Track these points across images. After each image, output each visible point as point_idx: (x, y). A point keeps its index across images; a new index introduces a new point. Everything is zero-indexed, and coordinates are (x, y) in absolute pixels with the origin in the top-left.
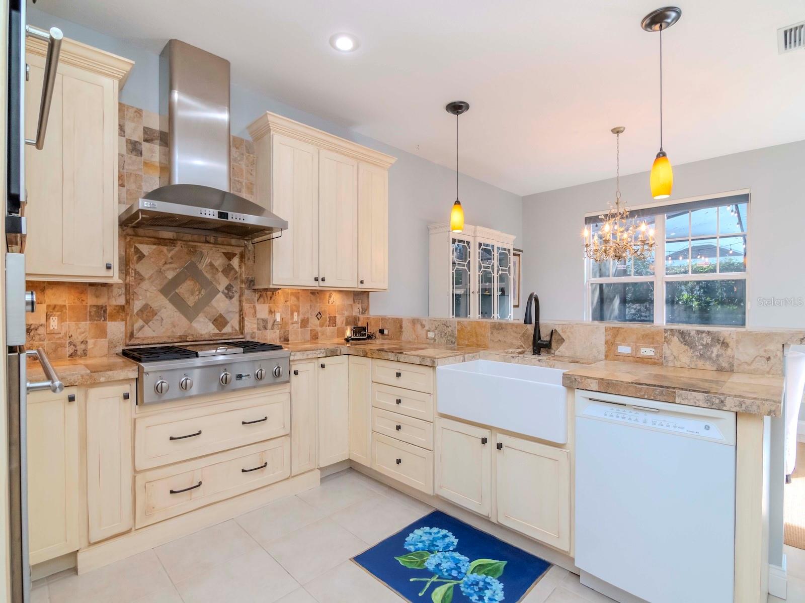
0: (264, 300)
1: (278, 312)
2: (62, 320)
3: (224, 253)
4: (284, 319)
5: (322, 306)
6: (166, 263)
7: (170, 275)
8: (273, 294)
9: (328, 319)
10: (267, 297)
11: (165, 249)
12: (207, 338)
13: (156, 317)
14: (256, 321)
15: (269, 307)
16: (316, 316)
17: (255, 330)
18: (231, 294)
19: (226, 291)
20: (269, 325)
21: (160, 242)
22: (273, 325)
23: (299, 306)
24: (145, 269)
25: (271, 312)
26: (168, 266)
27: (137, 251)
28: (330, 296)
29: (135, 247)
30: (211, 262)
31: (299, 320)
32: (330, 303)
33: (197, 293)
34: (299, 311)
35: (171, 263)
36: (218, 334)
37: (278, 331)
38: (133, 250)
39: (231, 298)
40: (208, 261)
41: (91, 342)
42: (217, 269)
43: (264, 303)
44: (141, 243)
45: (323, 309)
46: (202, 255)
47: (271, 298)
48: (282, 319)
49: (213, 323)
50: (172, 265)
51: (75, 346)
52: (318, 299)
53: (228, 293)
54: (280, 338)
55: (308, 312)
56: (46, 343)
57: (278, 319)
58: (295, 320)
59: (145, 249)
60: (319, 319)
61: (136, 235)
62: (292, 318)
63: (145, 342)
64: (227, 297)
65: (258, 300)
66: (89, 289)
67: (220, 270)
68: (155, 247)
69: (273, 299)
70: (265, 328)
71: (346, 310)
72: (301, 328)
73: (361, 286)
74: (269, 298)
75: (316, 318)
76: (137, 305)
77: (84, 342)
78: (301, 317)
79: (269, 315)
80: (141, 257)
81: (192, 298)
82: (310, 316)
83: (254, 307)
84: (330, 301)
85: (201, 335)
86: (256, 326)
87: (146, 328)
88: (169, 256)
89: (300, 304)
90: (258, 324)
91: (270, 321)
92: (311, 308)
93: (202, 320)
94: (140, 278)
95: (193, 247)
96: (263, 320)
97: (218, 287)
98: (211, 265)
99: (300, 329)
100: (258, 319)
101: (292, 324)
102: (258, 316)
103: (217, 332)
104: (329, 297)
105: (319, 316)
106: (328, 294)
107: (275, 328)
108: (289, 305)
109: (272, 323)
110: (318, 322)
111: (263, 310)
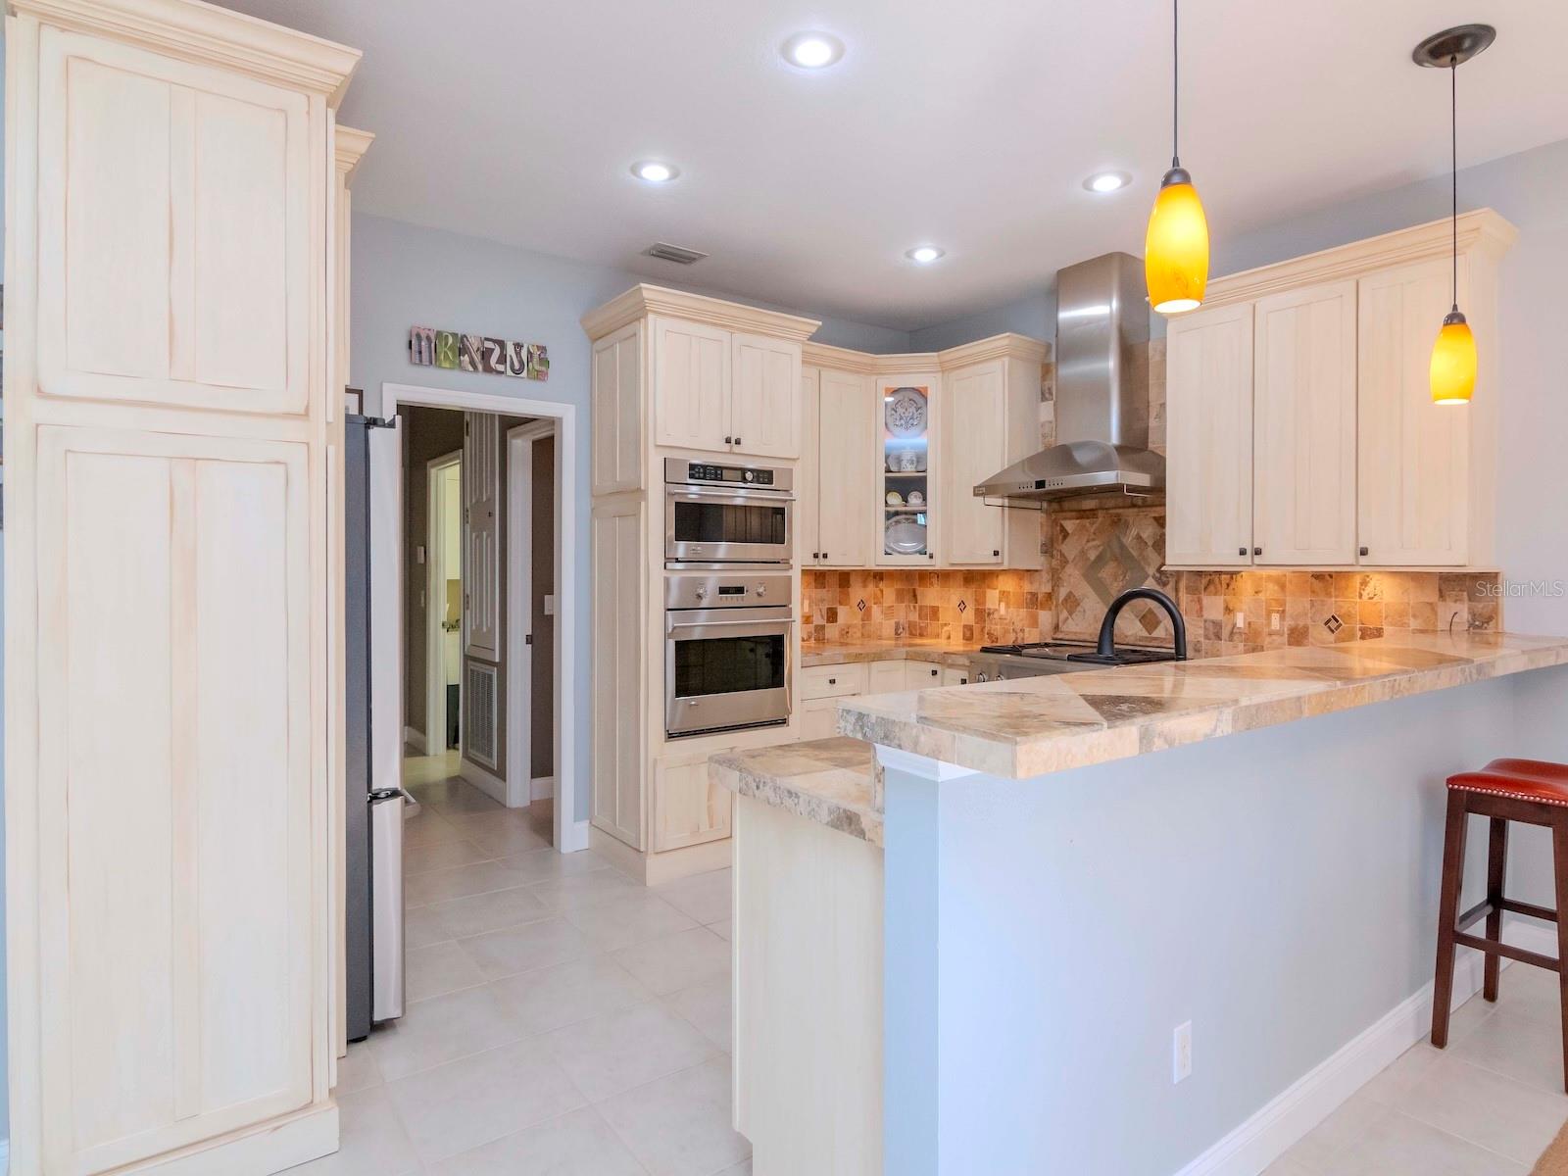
0: (1216, 588)
1: (1241, 611)
2: (1008, 606)
4: (1252, 626)
5: (1342, 604)
6: (1088, 541)
7: (1092, 555)
8: (1232, 578)
9: (1359, 634)
10: (1221, 583)
11: (1086, 522)
12: (1131, 643)
13: (1079, 608)
14: (1202, 624)
15: (1225, 600)
16: (1326, 624)
17: (1202, 639)
18: (1164, 579)
19: (1158, 575)
20: (1225, 633)
21: (1082, 514)
22: (1232, 633)
23: (1285, 601)
24: (1070, 548)
25: (1228, 610)
26: (1090, 544)
27: (1063, 529)
28: (1364, 583)
29: (1062, 526)
30: (1138, 534)
31: (1286, 629)
32: (1365, 597)
33: (1121, 578)
34: (1283, 611)
35: (1094, 540)
36: (1147, 637)
38: (1058, 528)
39: (1164, 584)
40: (1134, 532)
41: (1027, 630)
42: (1146, 543)
43: (1216, 594)
44: (1065, 519)
45: (1343, 611)
46: (1127, 525)
47: (1228, 585)
48: (1249, 623)
49: (1140, 620)
50: (1094, 543)
51: (1016, 633)
52: (1333, 590)
53: (1160, 579)
55: (1306, 614)
56: (998, 627)
57: (1240, 623)
58: (1273, 628)
59: (1070, 525)
60: (1333, 631)
61: (1063, 511)
62: (1269, 624)
63: (1067, 637)
65: (1205, 588)
66: (1026, 574)
67: (1150, 543)
68: (1078, 521)
69: (1231, 587)
70: (1218, 637)
71: (1414, 616)
74: (1224, 586)
75: (1326, 628)
76: (1063, 592)
77: (1022, 630)
78: (1289, 622)
79: (1224, 614)
80: (1065, 535)
81: (1116, 585)
82: (1309, 622)
83: (1200, 601)
84: (1365, 594)
85: (1126, 637)
86: (1202, 632)
87: (1070, 620)
88: (1092, 531)
89: (1288, 598)
90: (1205, 628)
91: (1226, 626)
92: (1312, 606)
93: (1127, 616)
94: (1064, 562)
95: (1118, 515)
96: (1214, 623)
97: (1147, 569)
98: (1139, 537)
100: (1205, 621)
101: (1270, 635)
102: (1206, 615)
103: (1146, 634)
104: (1362, 584)
105: (1333, 624)
106: (1358, 580)
107: (1235, 638)
108: (1263, 598)
109: (1229, 628)
110: (1331, 637)
111: (1214, 606)
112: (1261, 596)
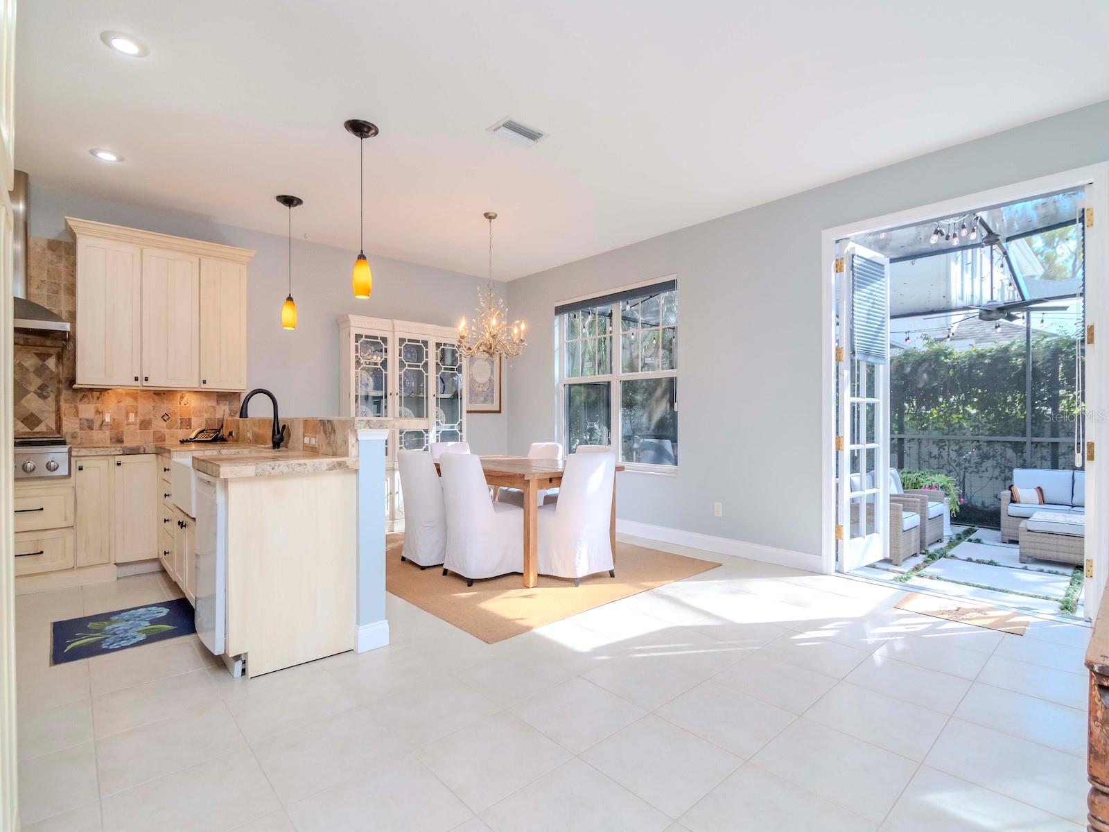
0: (89, 400)
1: (108, 413)
3: (36, 354)
4: (116, 420)
5: (170, 407)
8: (101, 394)
9: (179, 421)
10: (93, 397)
14: (78, 421)
15: (96, 407)
16: (162, 417)
17: (78, 430)
18: (44, 394)
19: (39, 391)
20: (96, 425)
22: (101, 425)
23: (137, 407)
25: (98, 412)
28: (182, 397)
30: (19, 363)
31: (138, 422)
32: (182, 404)
34: (137, 412)
36: (29, 432)
37: (108, 433)
39: (45, 398)
42: (27, 369)
43: (89, 403)
45: (171, 411)
47: (98, 398)
48: (114, 420)
49: (22, 422)
52: (165, 401)
53: (41, 393)
54: (111, 439)
55: (150, 413)
57: (108, 419)
58: (131, 421)
60: (165, 421)
62: (128, 419)
64: (40, 397)
65: (80, 400)
67: (31, 370)
69: (100, 399)
70: (91, 428)
71: (206, 412)
72: (140, 429)
73: (203, 386)
74: (96, 398)
75: (162, 419)
78: (140, 417)
79: (95, 415)
82: (152, 417)
83: (76, 407)
84: (182, 402)
86: (78, 426)
89: (139, 405)
90: (81, 424)
91: (97, 422)
92: (154, 409)
96: (87, 420)
99: (138, 431)
100: (81, 419)
101: (128, 425)
102: (81, 416)
103: (28, 430)
105: (166, 418)
106: (179, 395)
107: (103, 428)
108: (123, 405)
109: (99, 423)
110: (164, 424)
111: (87, 410)
112: (122, 404)
